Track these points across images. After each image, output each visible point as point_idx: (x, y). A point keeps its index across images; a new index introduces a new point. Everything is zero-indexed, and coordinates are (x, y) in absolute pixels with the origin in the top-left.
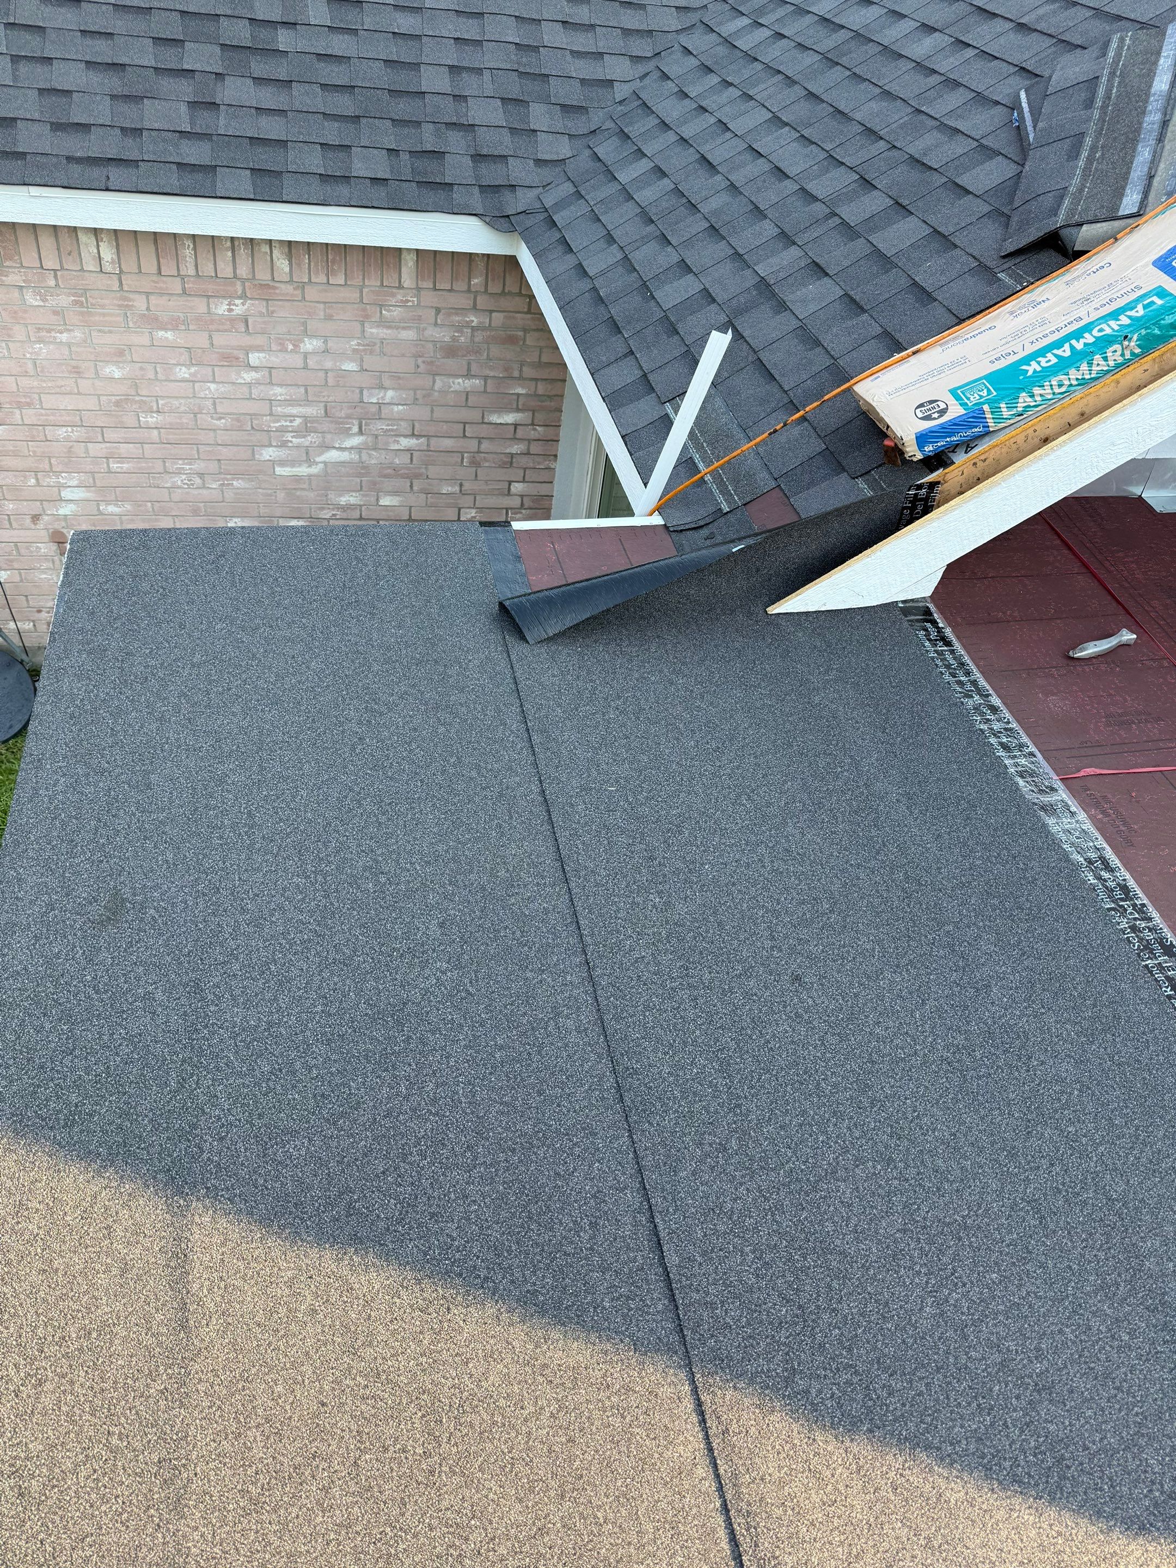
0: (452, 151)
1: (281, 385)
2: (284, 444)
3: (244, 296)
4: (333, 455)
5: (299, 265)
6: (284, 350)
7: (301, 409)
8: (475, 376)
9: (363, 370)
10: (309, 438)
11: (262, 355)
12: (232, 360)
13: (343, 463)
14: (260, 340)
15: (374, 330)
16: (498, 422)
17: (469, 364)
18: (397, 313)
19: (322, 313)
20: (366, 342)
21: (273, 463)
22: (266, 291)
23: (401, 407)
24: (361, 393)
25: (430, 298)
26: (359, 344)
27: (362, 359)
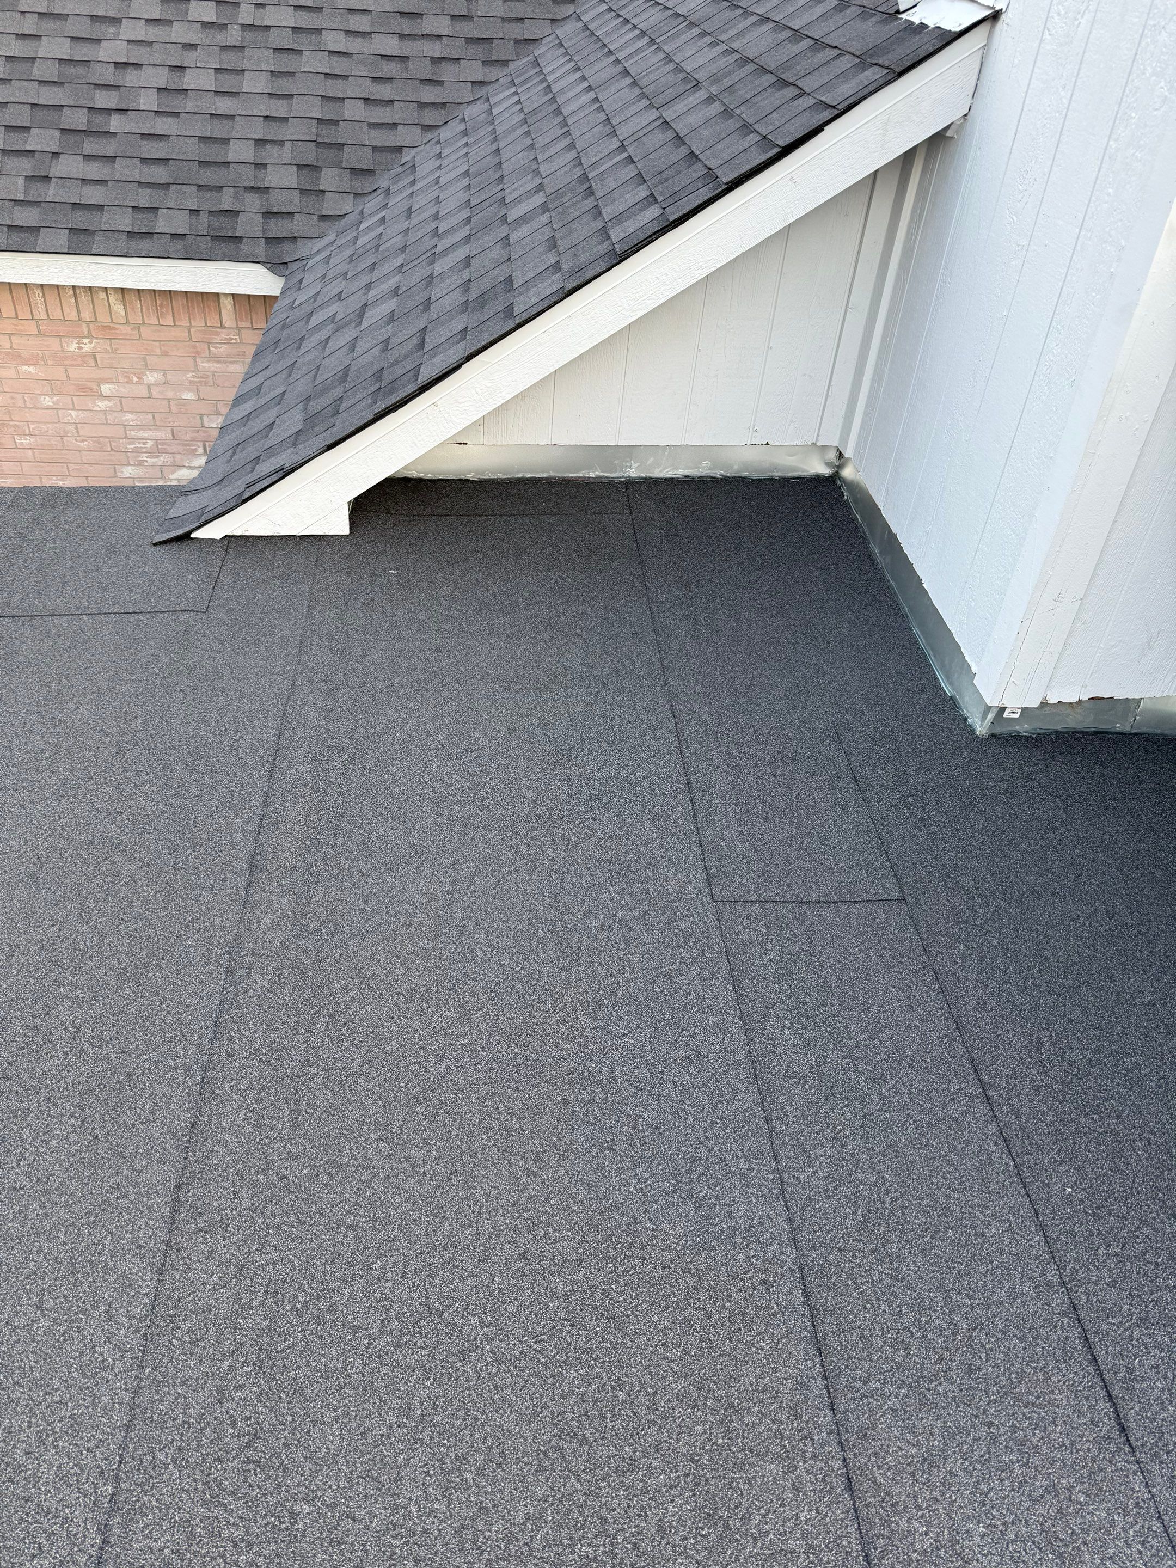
1: (131, 412)
2: (140, 464)
3: (90, 336)
4: (185, 474)
5: (133, 309)
6: (130, 381)
7: (151, 433)
9: (198, 398)
10: (161, 458)
11: (112, 386)
12: (87, 390)
14: (108, 373)
15: (205, 365)
18: (223, 349)
19: (158, 351)
20: (200, 374)
21: (134, 479)
22: (107, 331)
24: (201, 419)
25: (251, 337)
26: (194, 377)
27: (198, 390)
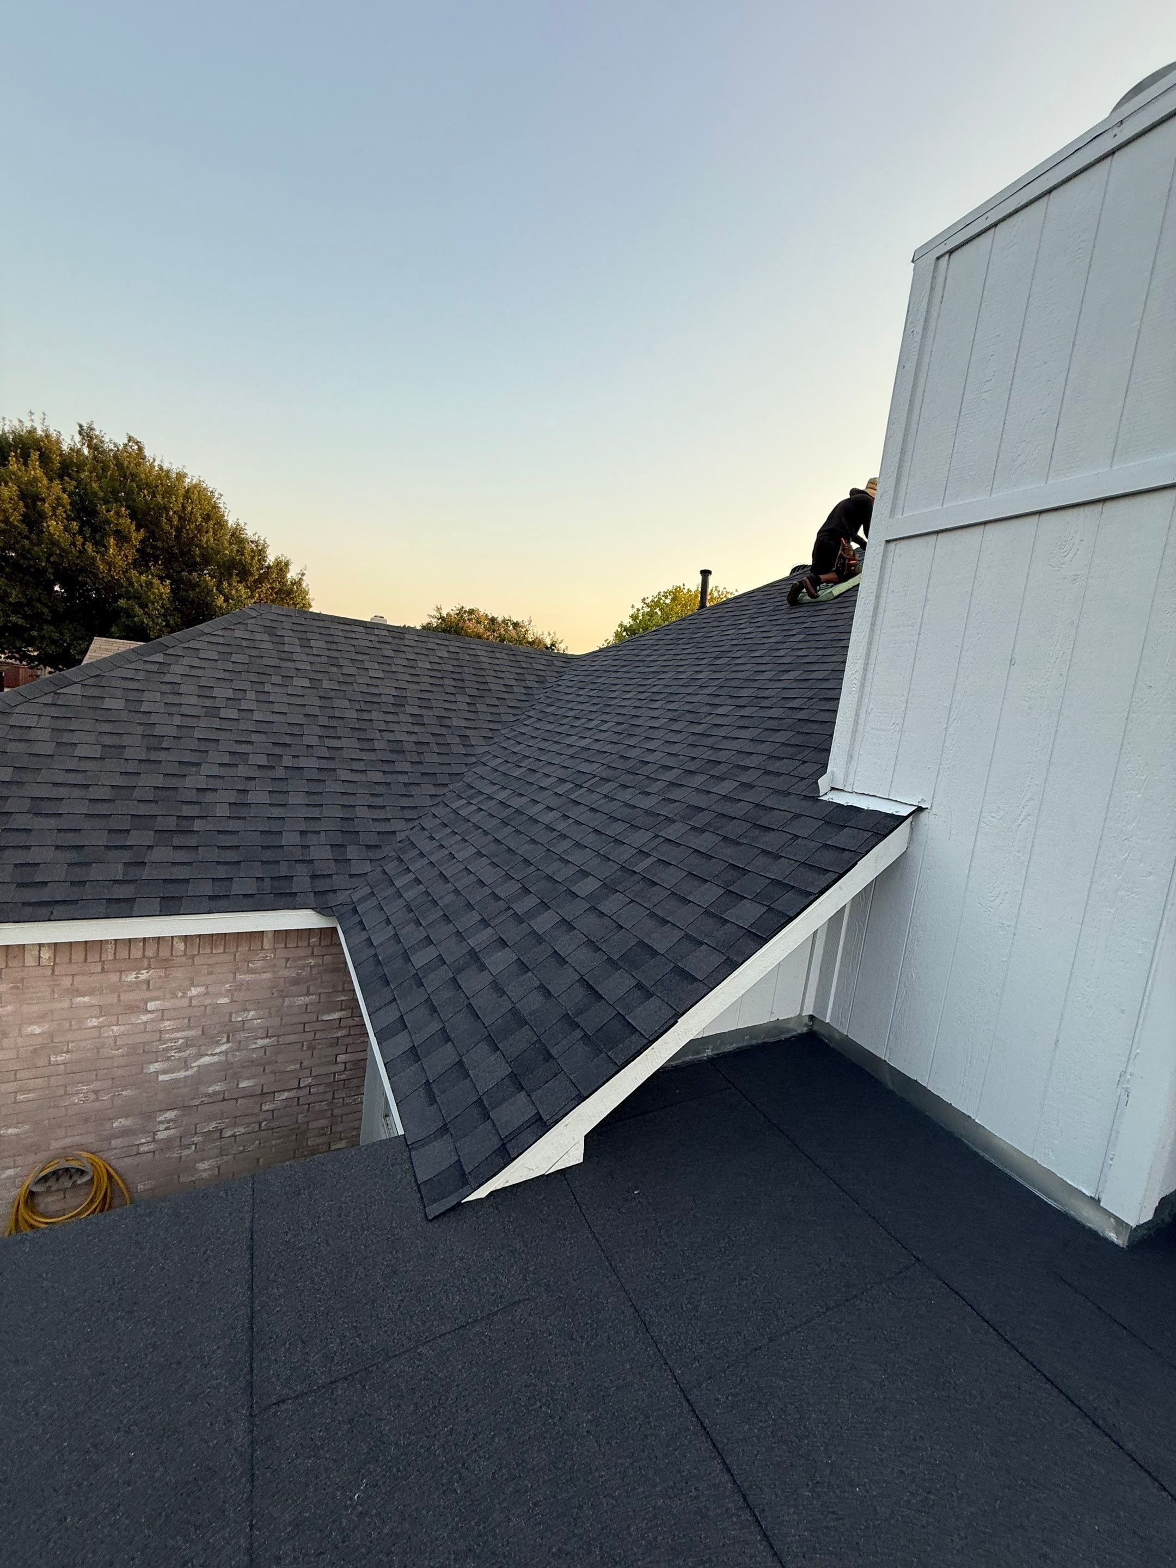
0: (298, 874)
1: (170, 1020)
2: (168, 1059)
3: (149, 968)
4: (206, 1060)
5: (192, 945)
6: (175, 996)
7: (183, 1033)
8: (312, 994)
9: (232, 1001)
10: (188, 1052)
11: (157, 1002)
12: (134, 1009)
13: (211, 1064)
14: (157, 993)
15: (242, 976)
16: (328, 1019)
17: (308, 987)
18: (259, 964)
19: (206, 972)
20: (236, 984)
21: (157, 1073)
22: (165, 963)
23: (259, 1021)
24: (231, 1016)
25: (282, 953)
26: (231, 986)
27: (232, 995)
